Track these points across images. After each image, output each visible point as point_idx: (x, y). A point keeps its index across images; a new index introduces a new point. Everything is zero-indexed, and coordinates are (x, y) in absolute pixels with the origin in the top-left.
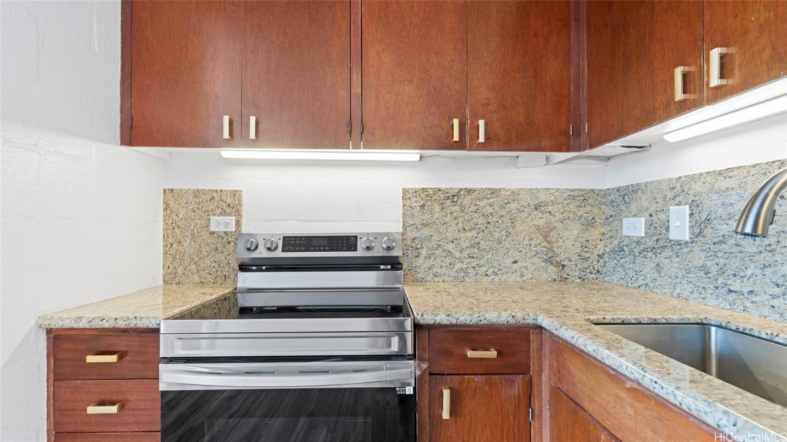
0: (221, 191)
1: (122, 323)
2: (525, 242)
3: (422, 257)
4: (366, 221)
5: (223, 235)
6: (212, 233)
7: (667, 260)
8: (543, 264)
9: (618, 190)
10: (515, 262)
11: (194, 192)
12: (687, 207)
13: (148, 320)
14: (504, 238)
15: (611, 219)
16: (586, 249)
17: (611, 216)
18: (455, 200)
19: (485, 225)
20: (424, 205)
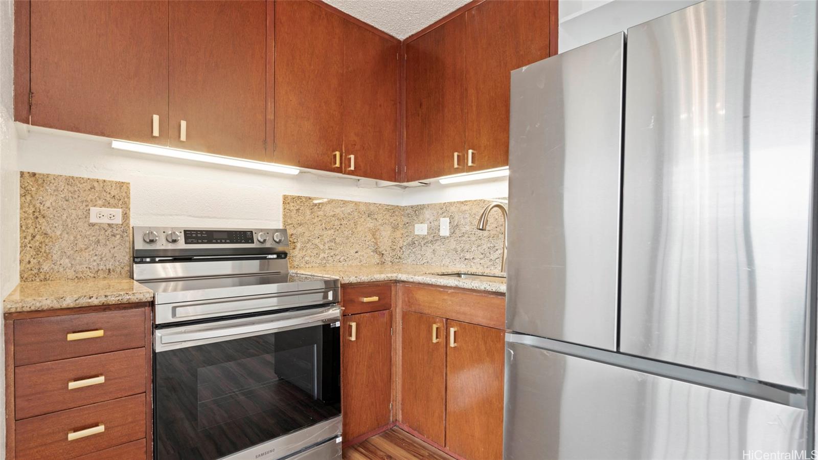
0: (104, 181)
1: (113, 299)
2: (363, 238)
3: (297, 249)
4: (254, 219)
5: (106, 227)
6: (93, 225)
7: (439, 247)
8: (372, 253)
9: (412, 207)
10: (357, 252)
11: (66, 179)
12: (448, 218)
13: (142, 295)
14: (350, 235)
15: (408, 225)
16: (394, 244)
17: (407, 223)
18: (320, 207)
19: (339, 226)
20: (299, 209)
